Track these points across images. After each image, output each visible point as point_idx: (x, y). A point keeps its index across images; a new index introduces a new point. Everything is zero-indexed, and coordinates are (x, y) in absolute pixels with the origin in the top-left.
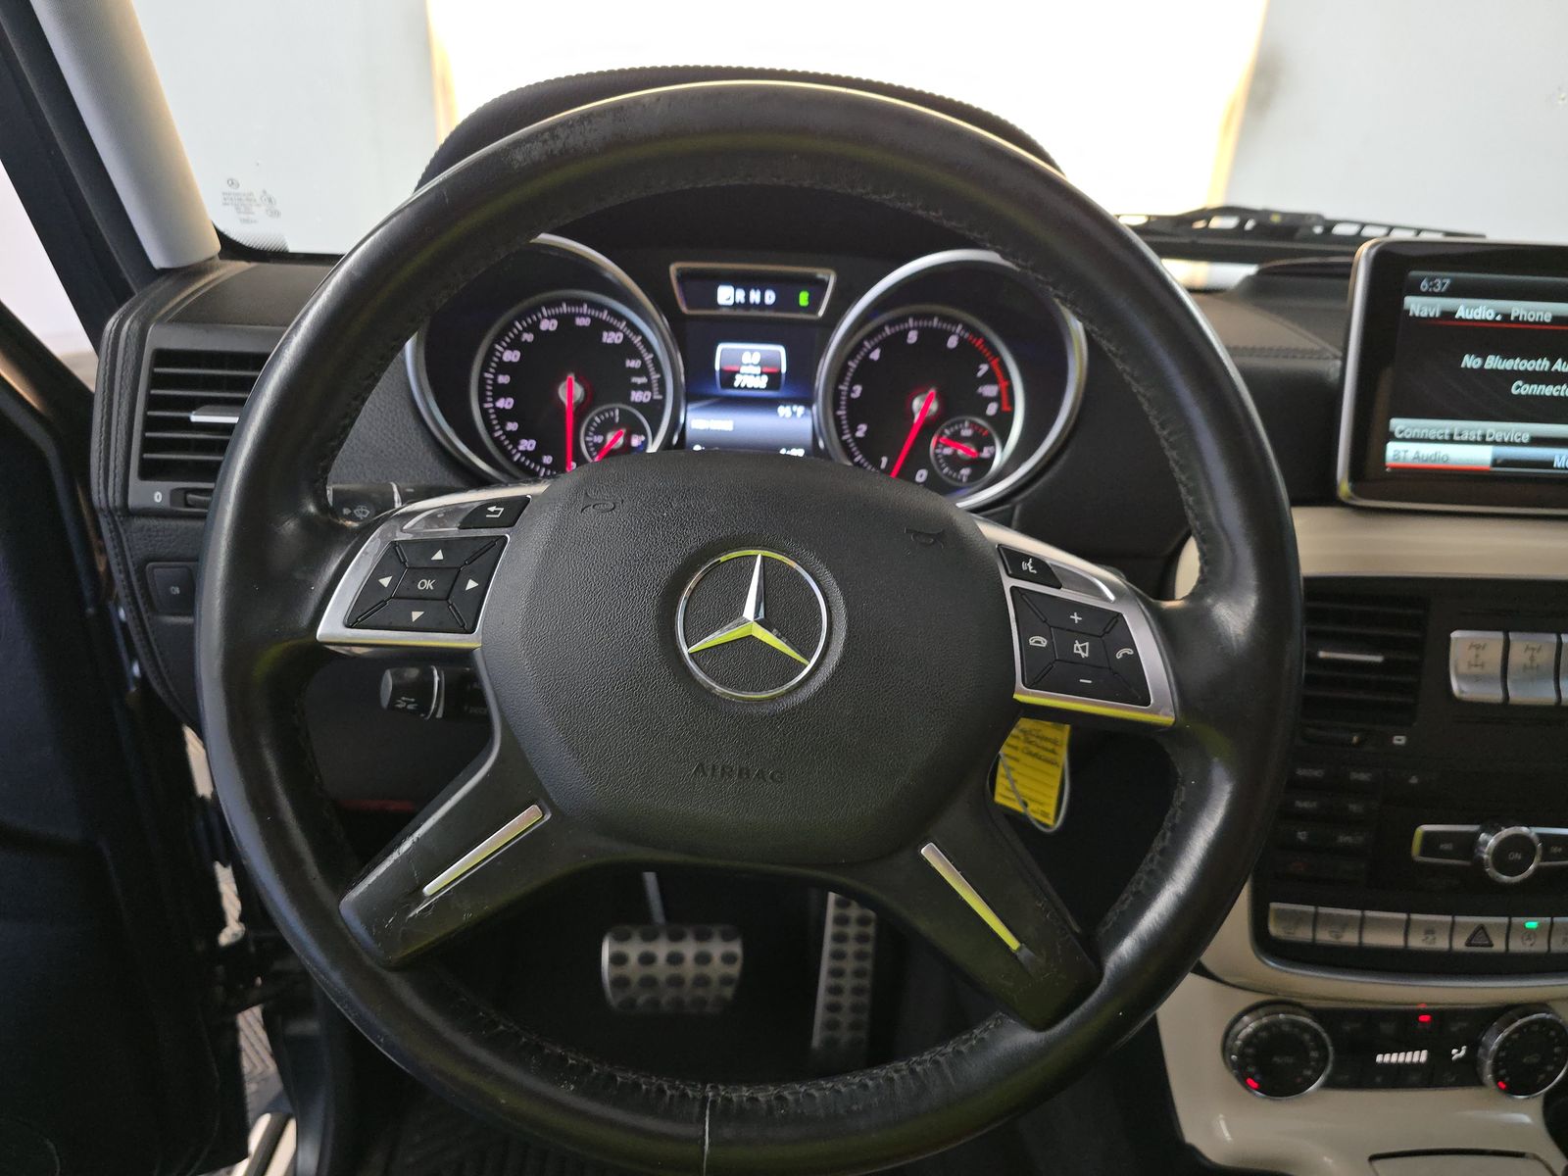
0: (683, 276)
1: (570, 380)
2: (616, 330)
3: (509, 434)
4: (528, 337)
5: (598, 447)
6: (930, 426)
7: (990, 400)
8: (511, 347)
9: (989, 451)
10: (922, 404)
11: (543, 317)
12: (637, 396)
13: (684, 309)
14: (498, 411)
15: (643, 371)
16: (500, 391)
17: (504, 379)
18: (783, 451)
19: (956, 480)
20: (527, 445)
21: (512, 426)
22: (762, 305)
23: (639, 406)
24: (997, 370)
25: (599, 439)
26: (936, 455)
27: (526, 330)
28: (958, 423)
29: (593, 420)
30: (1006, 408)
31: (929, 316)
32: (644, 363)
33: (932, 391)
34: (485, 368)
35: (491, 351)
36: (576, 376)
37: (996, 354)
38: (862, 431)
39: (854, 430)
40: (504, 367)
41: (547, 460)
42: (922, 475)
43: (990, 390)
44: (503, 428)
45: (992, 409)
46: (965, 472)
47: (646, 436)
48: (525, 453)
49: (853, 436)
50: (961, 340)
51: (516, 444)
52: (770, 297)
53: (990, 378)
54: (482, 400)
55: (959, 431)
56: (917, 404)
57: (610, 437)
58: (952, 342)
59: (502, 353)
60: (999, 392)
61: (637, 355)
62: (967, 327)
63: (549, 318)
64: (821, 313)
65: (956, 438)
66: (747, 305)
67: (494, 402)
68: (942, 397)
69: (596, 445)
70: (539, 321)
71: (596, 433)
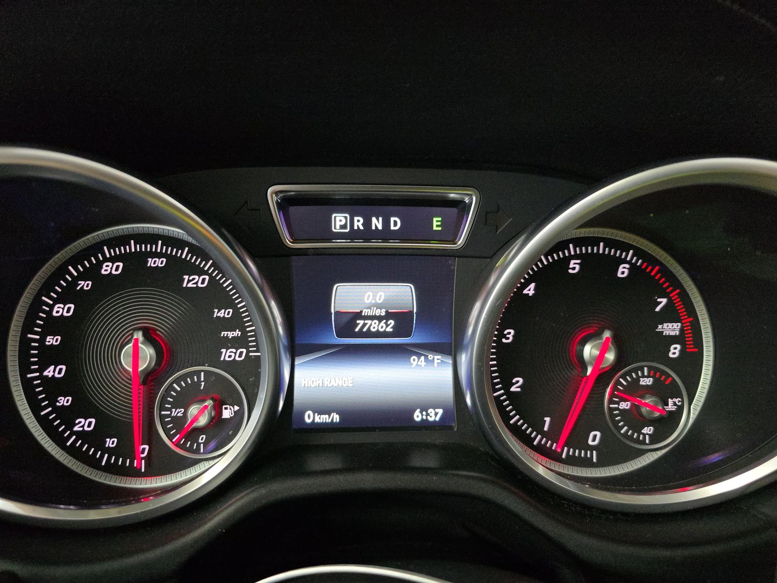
0: (286, 203)
1: (137, 340)
2: (200, 272)
3: (61, 412)
4: (85, 285)
5: (179, 422)
6: (604, 376)
7: (673, 340)
8: (62, 299)
9: (675, 404)
10: (596, 352)
11: (106, 260)
12: (228, 355)
13: (288, 241)
14: (45, 380)
15: (236, 322)
16: (49, 356)
17: (52, 340)
18: (418, 416)
19: (637, 441)
20: (85, 424)
21: (64, 401)
22: (386, 234)
23: (231, 366)
24: (679, 305)
25: (178, 412)
26: (610, 409)
27: (82, 276)
28: (635, 370)
29: (170, 388)
30: (691, 349)
31: (595, 242)
32: (236, 311)
33: (607, 334)
34: (28, 327)
35: (36, 305)
36: (144, 335)
37: (676, 283)
38: (517, 385)
39: (507, 384)
40: (54, 325)
41: (111, 443)
42: (595, 438)
43: (671, 329)
44: (53, 403)
45: (675, 351)
46: (648, 430)
47: (241, 404)
48: (81, 435)
49: (508, 393)
50: (633, 268)
51: (70, 425)
52: (395, 223)
53: (669, 315)
54: (24, 368)
55: (638, 380)
56: (589, 351)
57: (194, 410)
58: (623, 271)
59: (52, 307)
60: (682, 330)
61: (228, 303)
62: (639, 253)
63: (113, 260)
64: (461, 241)
65: (634, 391)
66: (368, 233)
67: (42, 370)
68: (618, 342)
69: (175, 420)
70: (100, 264)
71: (176, 405)
